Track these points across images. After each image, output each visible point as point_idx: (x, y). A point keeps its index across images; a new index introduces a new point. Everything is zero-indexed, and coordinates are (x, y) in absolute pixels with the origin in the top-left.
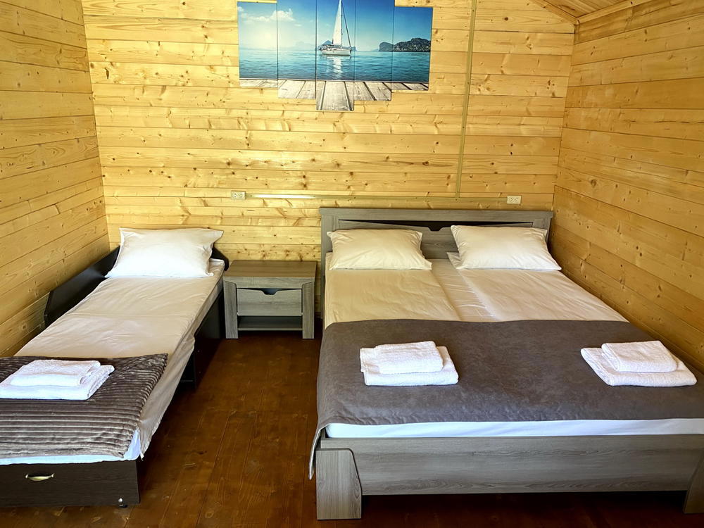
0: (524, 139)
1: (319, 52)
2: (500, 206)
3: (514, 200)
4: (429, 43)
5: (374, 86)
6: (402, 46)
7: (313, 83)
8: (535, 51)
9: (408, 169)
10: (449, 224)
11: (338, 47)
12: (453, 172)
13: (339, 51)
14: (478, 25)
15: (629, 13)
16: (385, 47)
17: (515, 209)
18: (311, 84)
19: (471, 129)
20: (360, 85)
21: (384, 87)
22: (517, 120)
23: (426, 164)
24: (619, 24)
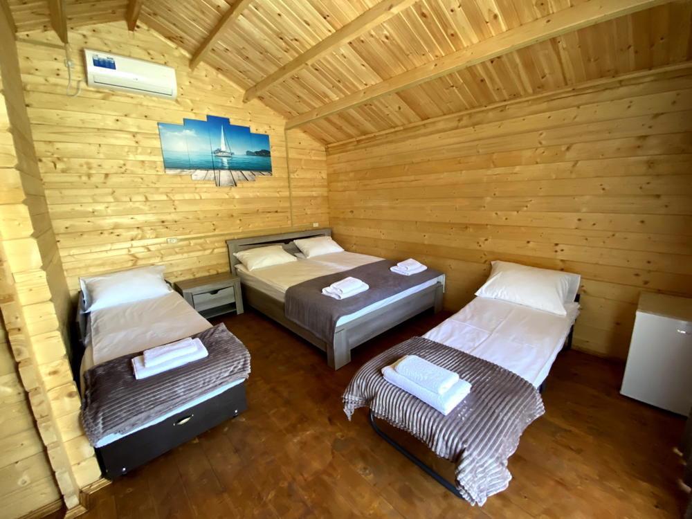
0: (315, 198)
1: (214, 155)
2: (310, 229)
3: (316, 225)
4: (269, 152)
5: (246, 173)
6: (257, 153)
7: (213, 171)
8: (313, 158)
9: (269, 215)
10: (292, 240)
11: (224, 152)
12: (289, 214)
13: (225, 154)
14: (289, 145)
15: (356, 143)
16: (249, 153)
17: (316, 229)
18: (211, 172)
19: (294, 194)
20: (239, 172)
21: (251, 174)
22: (311, 189)
23: (277, 212)
24: (350, 147)
